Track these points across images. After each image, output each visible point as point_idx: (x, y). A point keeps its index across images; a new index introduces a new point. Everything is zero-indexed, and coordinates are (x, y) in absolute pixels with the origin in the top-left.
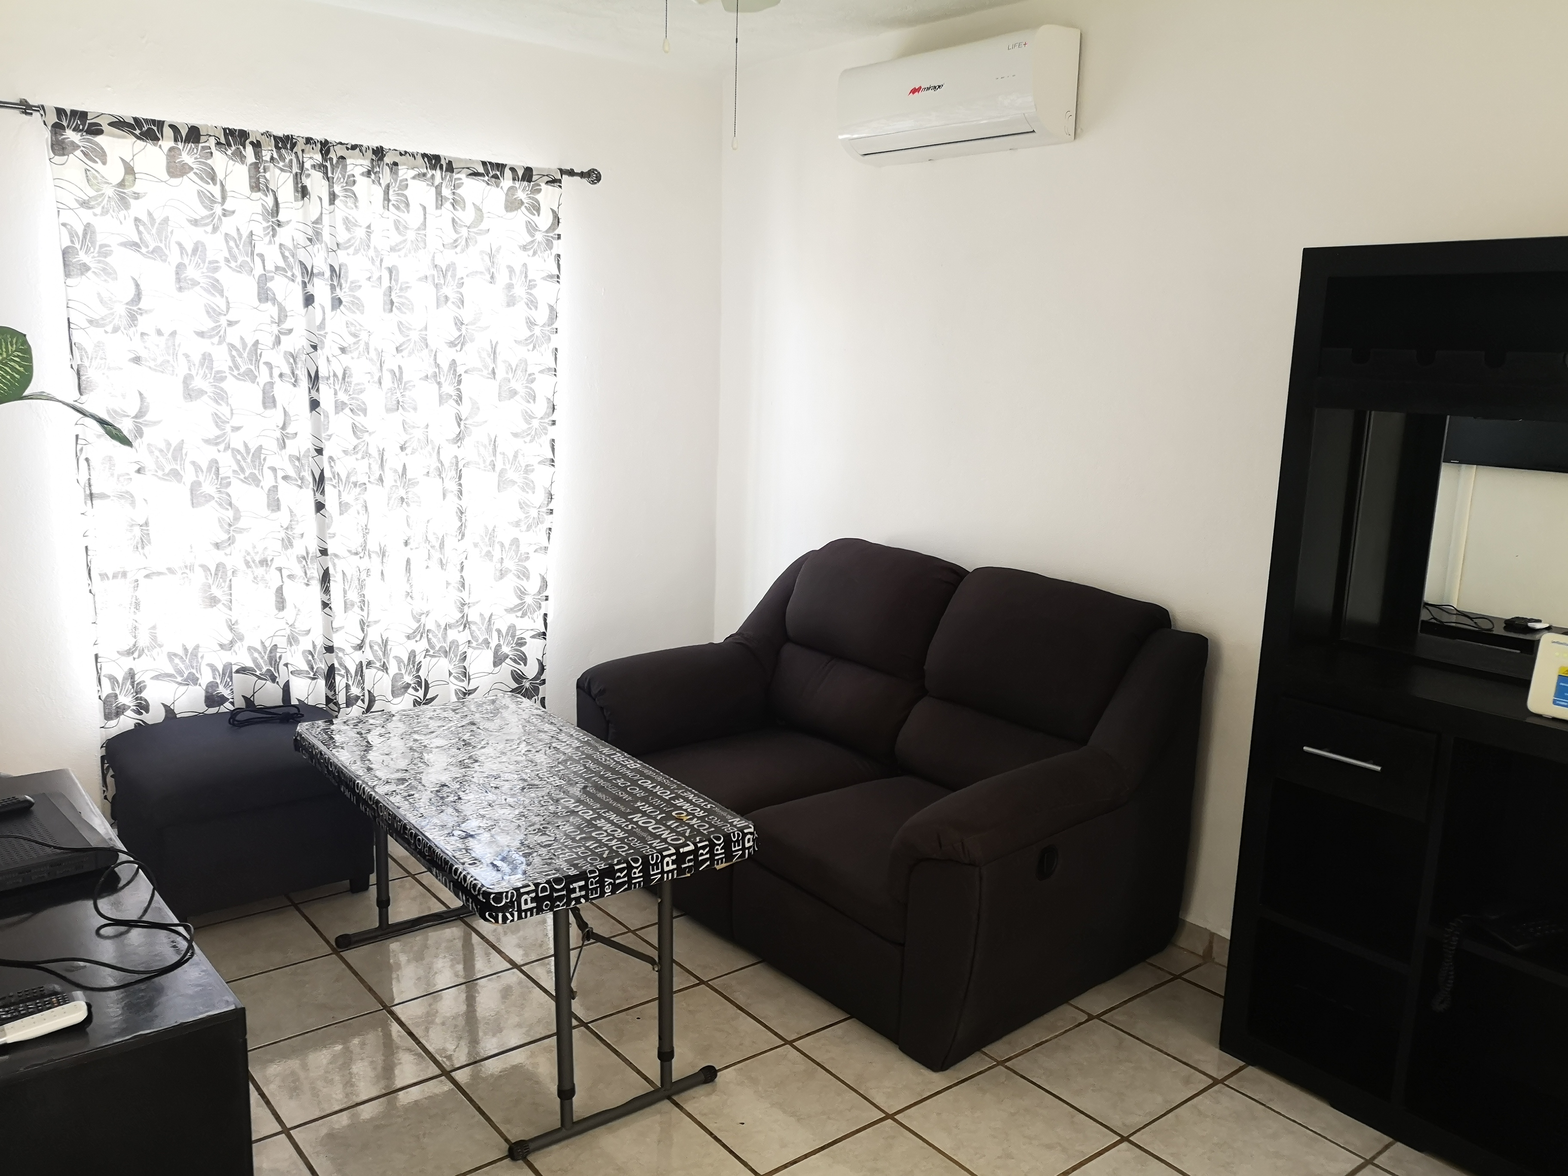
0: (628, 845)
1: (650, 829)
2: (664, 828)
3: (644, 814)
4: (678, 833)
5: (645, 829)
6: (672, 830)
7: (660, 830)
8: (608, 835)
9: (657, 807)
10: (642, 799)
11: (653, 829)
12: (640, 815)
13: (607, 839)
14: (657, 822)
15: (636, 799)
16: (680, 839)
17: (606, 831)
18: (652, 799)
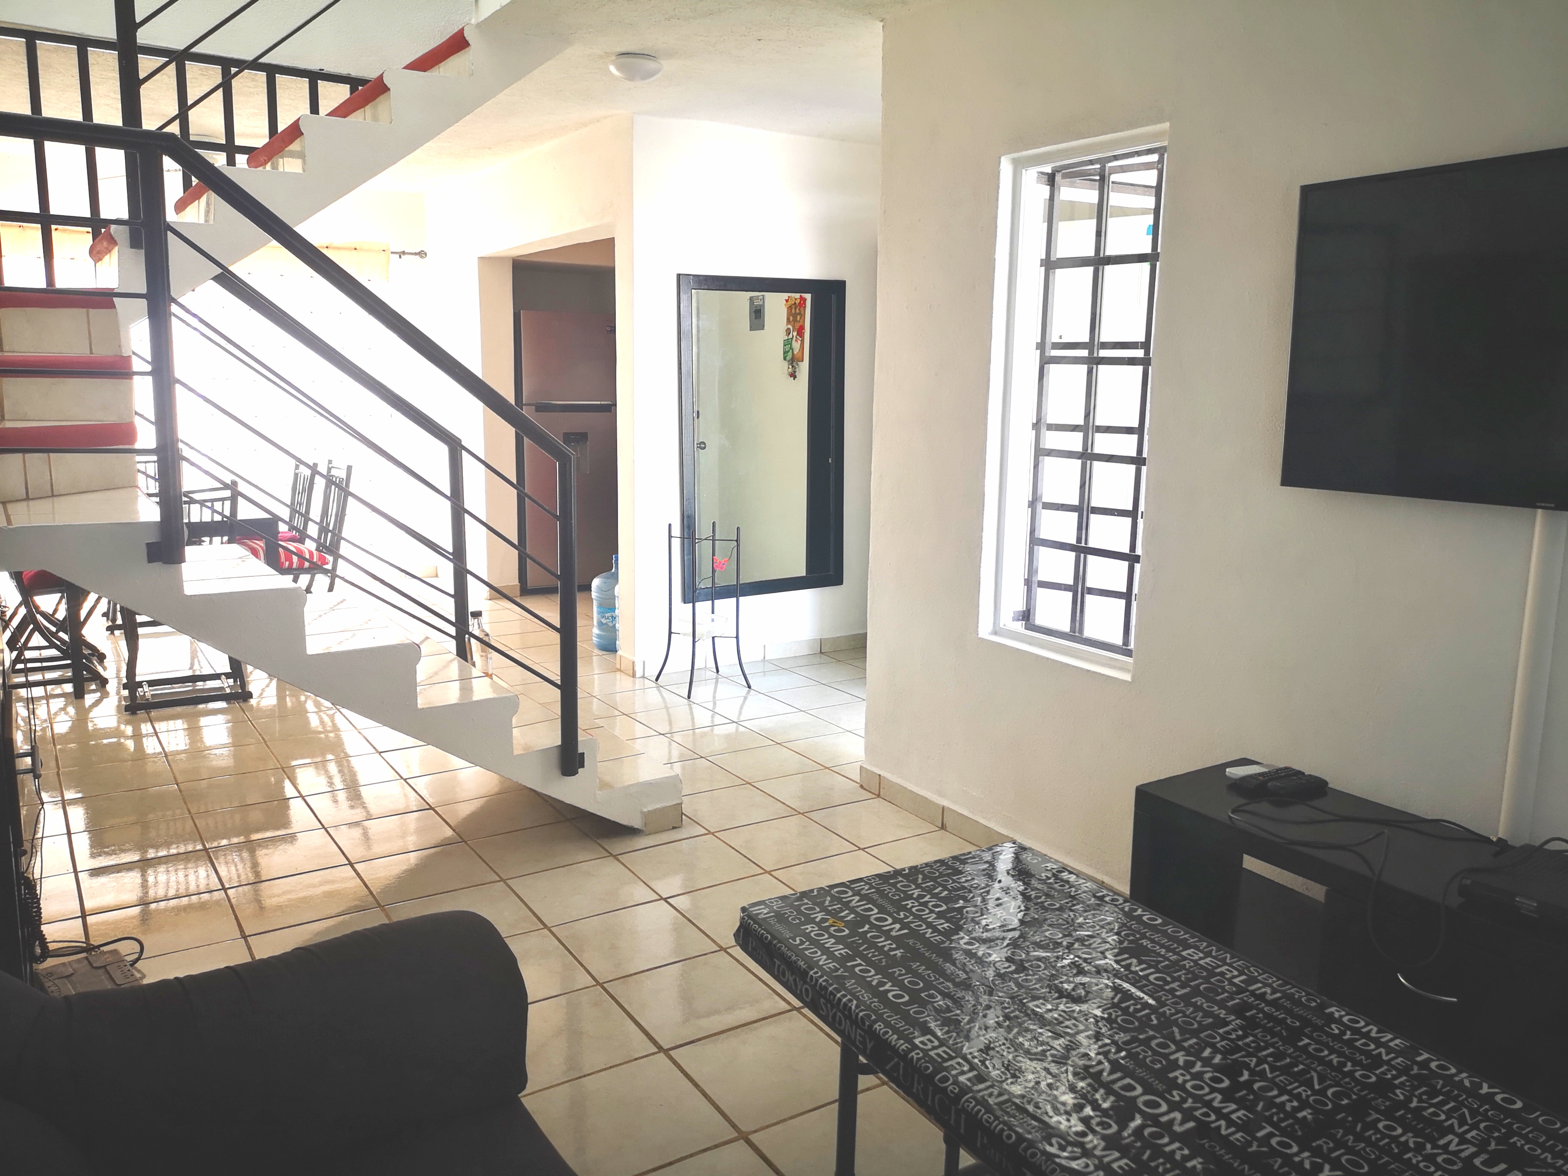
0: (898, 889)
1: (876, 911)
2: (858, 910)
3: (887, 934)
4: (840, 900)
5: (882, 910)
6: (847, 905)
7: (863, 907)
8: (925, 904)
9: (872, 945)
10: (894, 962)
11: (871, 910)
12: (893, 933)
13: (926, 899)
14: (866, 920)
15: (903, 962)
16: (837, 892)
17: (931, 912)
18: (880, 960)
